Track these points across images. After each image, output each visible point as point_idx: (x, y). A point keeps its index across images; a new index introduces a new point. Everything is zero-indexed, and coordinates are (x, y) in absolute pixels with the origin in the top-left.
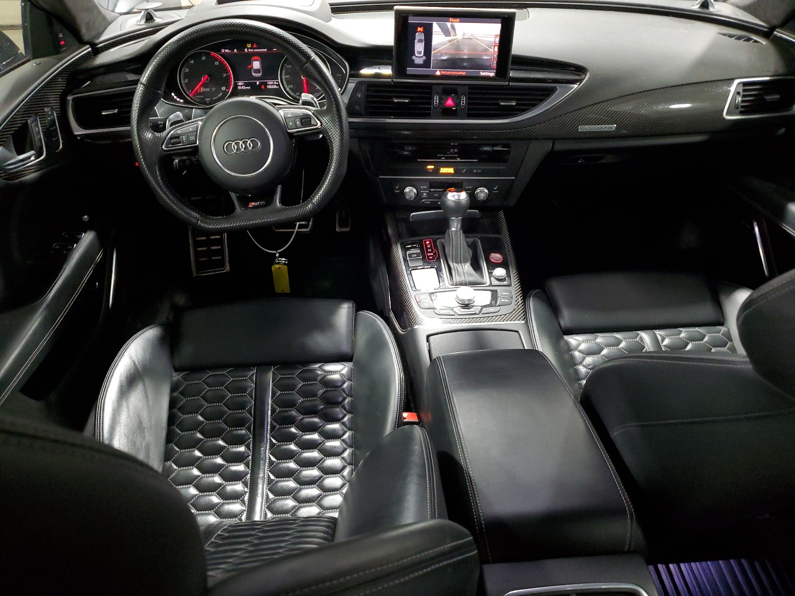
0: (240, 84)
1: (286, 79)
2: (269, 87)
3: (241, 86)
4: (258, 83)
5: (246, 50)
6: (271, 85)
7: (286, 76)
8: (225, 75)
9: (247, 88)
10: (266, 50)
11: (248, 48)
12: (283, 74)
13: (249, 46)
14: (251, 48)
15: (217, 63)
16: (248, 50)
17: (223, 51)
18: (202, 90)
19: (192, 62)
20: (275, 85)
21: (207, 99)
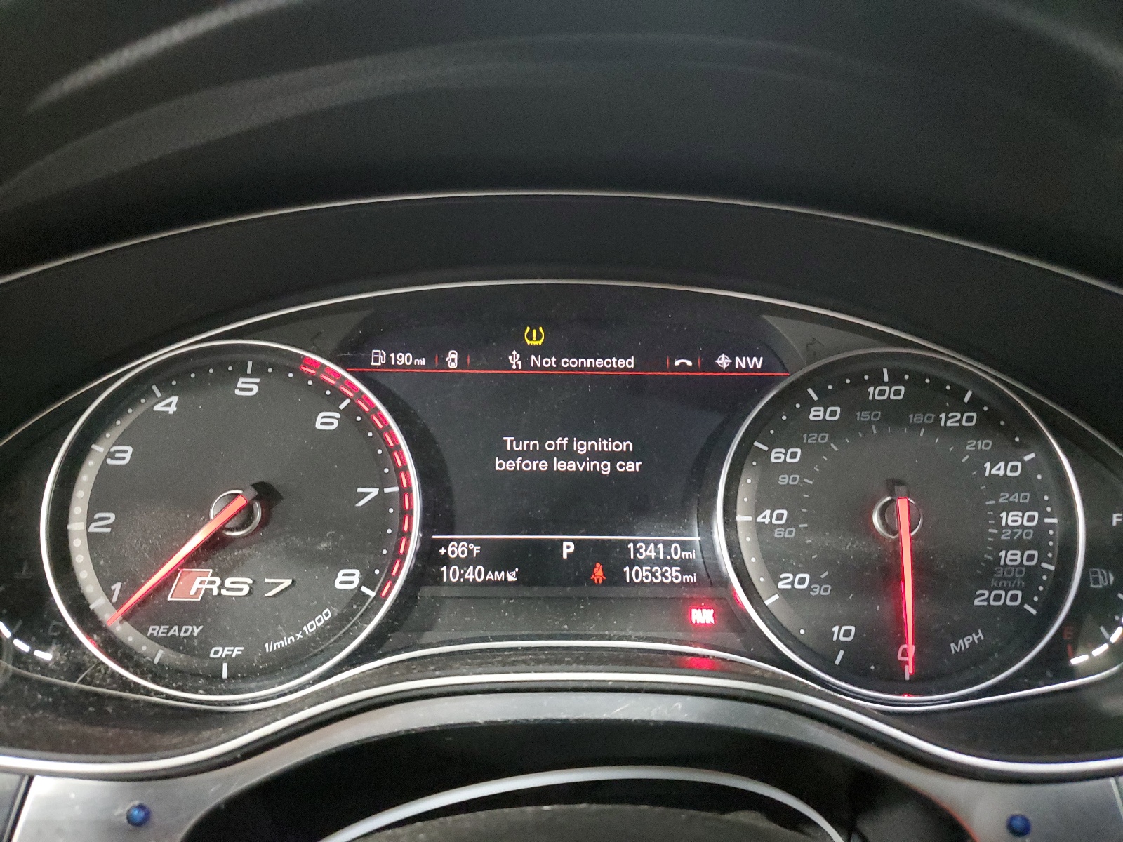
0: (457, 550)
1: (762, 530)
2: (642, 574)
3: (464, 563)
4: (568, 549)
5: (515, 359)
6: (649, 562)
7: (765, 517)
8: (374, 492)
9: (499, 576)
10: (630, 363)
11: (526, 353)
12: (744, 498)
13: (535, 339)
14: (541, 351)
15: (327, 421)
16: (525, 359)
17: (379, 357)
18: (200, 583)
19: (169, 405)
20: (671, 563)
21: (223, 652)
